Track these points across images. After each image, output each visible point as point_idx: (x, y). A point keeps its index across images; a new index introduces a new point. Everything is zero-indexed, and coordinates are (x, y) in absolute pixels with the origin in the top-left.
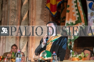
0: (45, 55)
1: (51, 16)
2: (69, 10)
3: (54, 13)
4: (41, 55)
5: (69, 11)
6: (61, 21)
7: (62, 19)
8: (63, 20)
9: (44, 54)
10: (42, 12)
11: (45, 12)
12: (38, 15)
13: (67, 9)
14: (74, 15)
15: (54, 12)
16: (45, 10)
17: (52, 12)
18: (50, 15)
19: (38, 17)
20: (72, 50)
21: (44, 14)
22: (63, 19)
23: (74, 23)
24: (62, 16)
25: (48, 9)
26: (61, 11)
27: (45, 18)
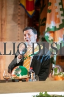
0: (19, 73)
1: (28, 16)
2: (51, 9)
3: (31, 13)
4: (13, 72)
5: (50, 11)
6: (41, 24)
7: (41, 21)
8: (43, 23)
9: (17, 70)
10: (14, 10)
11: (19, 11)
12: (9, 15)
13: (49, 8)
14: (58, 16)
15: (31, 10)
16: (19, 8)
17: (29, 10)
18: (25, 16)
19: (10, 18)
20: (54, 63)
21: (17, 14)
22: (43, 21)
23: (58, 27)
24: (41, 17)
25: (23, 7)
26: (40, 10)
27: (19, 20)
